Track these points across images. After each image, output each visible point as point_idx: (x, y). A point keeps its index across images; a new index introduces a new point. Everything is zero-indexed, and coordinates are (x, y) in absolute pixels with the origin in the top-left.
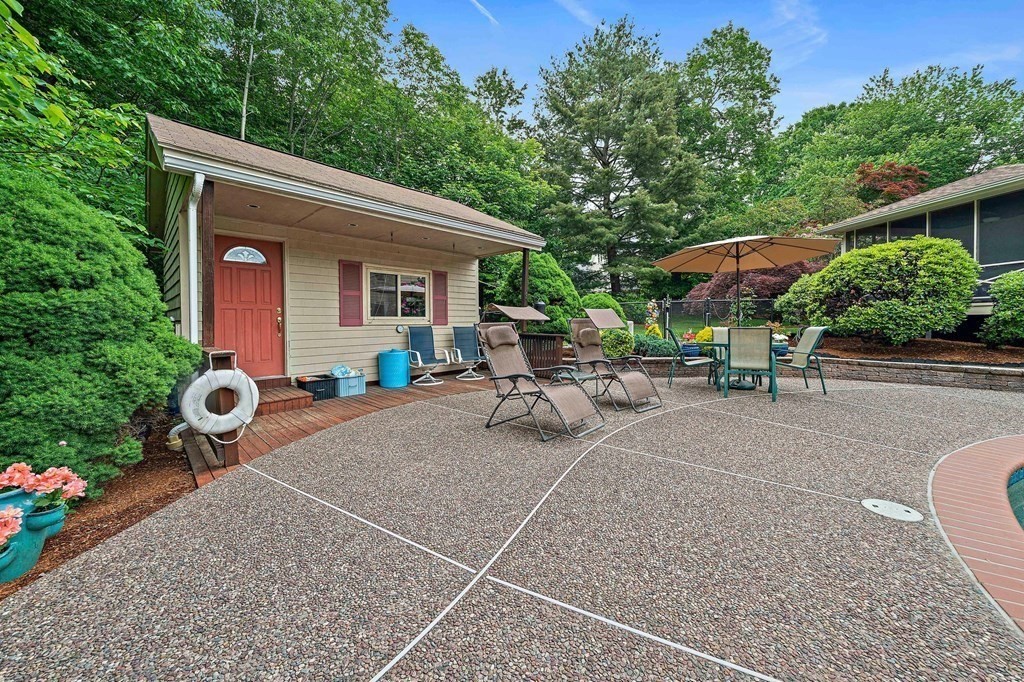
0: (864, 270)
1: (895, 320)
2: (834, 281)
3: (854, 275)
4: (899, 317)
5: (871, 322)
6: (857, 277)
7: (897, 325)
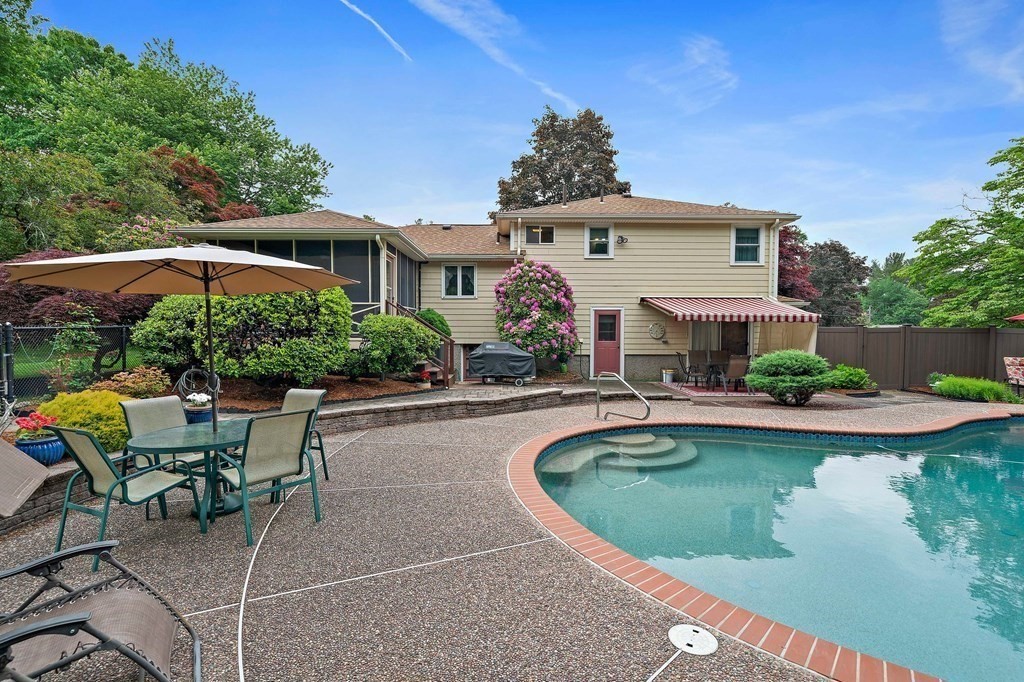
0: (272, 301)
1: (304, 361)
2: (239, 312)
3: (262, 306)
4: (308, 358)
5: (284, 364)
6: (265, 309)
7: (307, 367)
